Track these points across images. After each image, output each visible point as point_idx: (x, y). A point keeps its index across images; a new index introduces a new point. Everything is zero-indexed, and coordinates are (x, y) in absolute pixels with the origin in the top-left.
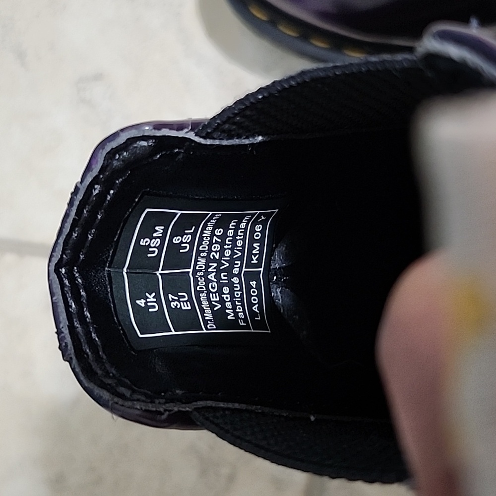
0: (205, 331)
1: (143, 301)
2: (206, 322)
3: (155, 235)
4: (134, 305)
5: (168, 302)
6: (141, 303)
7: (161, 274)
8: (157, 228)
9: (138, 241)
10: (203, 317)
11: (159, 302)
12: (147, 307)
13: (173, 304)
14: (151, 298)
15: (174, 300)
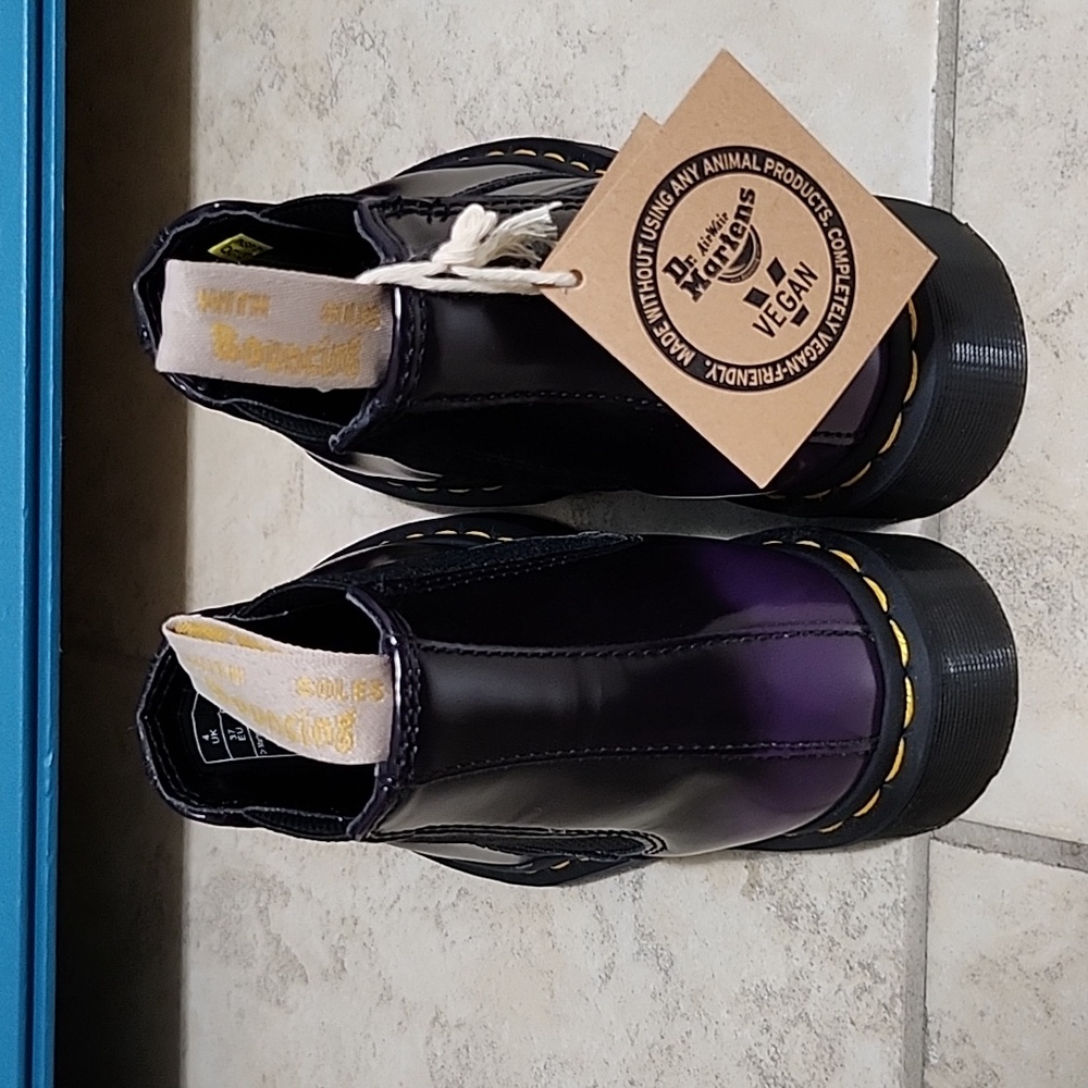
0: (257, 757)
1: (208, 736)
2: (259, 750)
4: (202, 741)
5: (228, 736)
6: (206, 737)
7: (220, 714)
10: (256, 746)
11: (220, 736)
12: (211, 740)
13: (231, 737)
14: (213, 733)
15: (232, 734)
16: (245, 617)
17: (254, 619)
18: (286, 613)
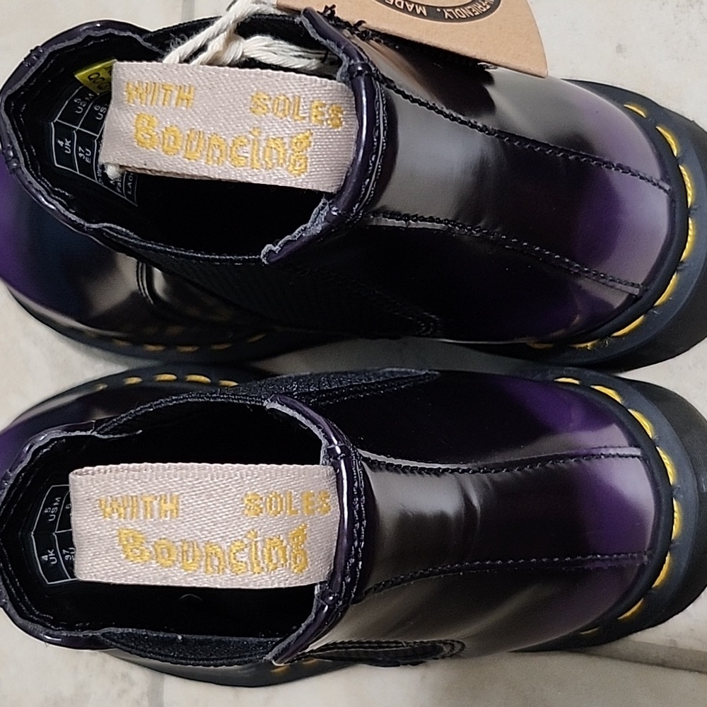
1: (46, 556)
3: (55, 504)
4: (41, 560)
5: (63, 556)
7: (56, 534)
8: (57, 499)
9: (43, 509)
11: (57, 556)
12: (50, 561)
13: (67, 558)
15: (67, 554)
16: (103, 434)
17: (112, 436)
18: (140, 431)
